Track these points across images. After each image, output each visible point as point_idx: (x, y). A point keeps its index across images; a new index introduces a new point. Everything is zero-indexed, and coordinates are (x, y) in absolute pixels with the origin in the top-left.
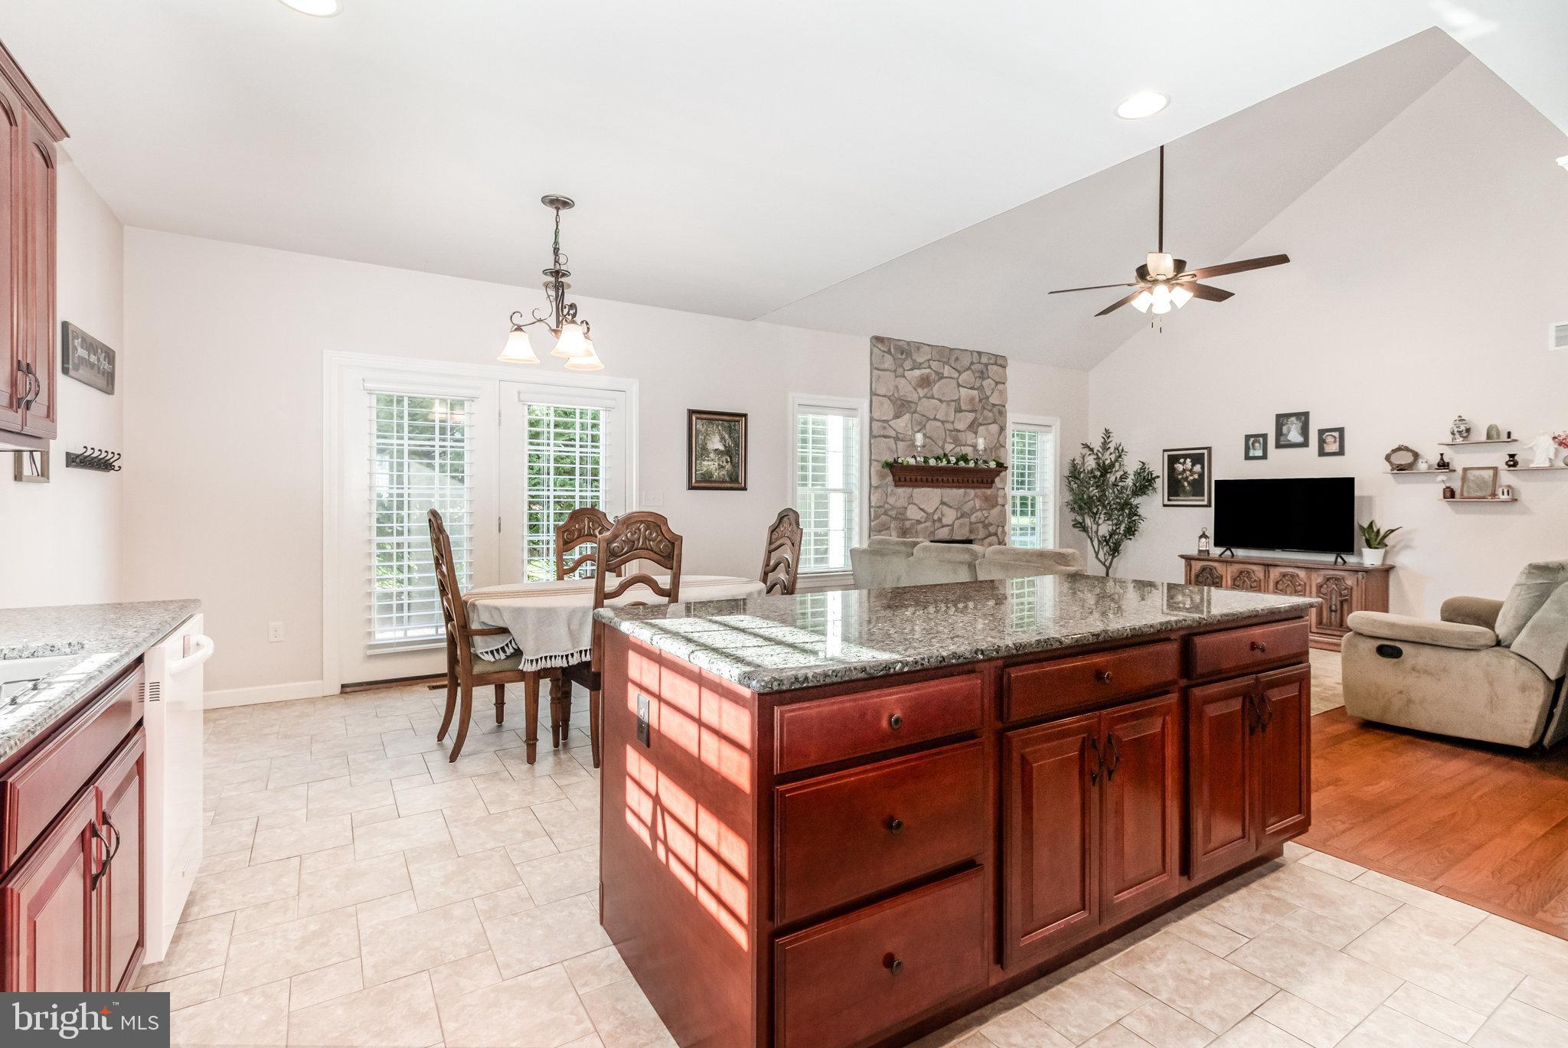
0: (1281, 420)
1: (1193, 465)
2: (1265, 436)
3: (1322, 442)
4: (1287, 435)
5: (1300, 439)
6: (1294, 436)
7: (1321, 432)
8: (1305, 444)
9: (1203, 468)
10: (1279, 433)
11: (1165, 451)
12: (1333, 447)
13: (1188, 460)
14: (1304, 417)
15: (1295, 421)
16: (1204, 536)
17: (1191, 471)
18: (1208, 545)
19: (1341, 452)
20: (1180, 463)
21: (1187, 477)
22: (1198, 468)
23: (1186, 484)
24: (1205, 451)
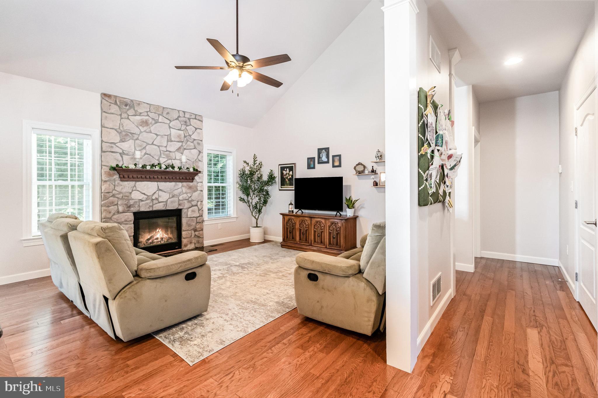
0: (320, 150)
1: (289, 172)
2: (314, 158)
3: (333, 161)
4: (322, 158)
5: (326, 160)
6: (324, 159)
7: (333, 156)
8: (328, 162)
9: (293, 173)
10: (319, 157)
11: (279, 165)
12: (337, 164)
13: (288, 169)
14: (327, 150)
15: (324, 152)
16: (291, 204)
17: (289, 174)
18: (292, 208)
19: (340, 166)
20: (285, 171)
21: (287, 177)
22: (291, 173)
23: (287, 180)
24: (293, 165)
